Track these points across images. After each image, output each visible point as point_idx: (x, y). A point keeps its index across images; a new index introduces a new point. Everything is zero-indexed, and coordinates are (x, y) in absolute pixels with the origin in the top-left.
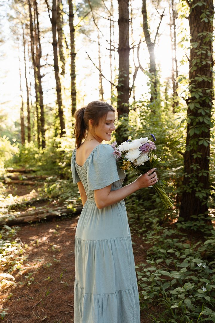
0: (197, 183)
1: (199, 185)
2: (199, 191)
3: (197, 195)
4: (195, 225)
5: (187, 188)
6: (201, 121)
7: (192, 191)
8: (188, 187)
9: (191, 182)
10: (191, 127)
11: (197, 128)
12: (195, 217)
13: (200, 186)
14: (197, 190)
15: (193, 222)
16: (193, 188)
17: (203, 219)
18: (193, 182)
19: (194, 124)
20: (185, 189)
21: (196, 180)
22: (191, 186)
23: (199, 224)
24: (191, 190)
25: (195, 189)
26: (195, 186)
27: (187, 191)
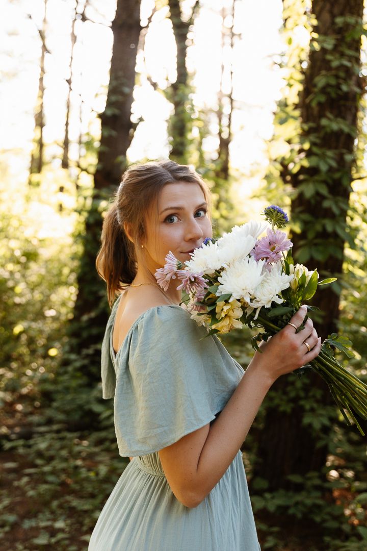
0: (306, 388)
1: (311, 394)
2: (312, 410)
3: (306, 420)
4: (297, 504)
5: (281, 400)
6: (329, 228)
7: (293, 410)
8: (285, 398)
9: (293, 384)
10: (302, 242)
11: (316, 245)
12: (296, 478)
13: (314, 396)
14: (307, 407)
15: (291, 494)
16: (295, 400)
17: (317, 488)
18: (299, 384)
19: (311, 235)
20: (277, 401)
21: (306, 381)
22: (292, 394)
23: (309, 502)
24: (292, 405)
25: (302, 403)
26: (302, 394)
27: (282, 409)
